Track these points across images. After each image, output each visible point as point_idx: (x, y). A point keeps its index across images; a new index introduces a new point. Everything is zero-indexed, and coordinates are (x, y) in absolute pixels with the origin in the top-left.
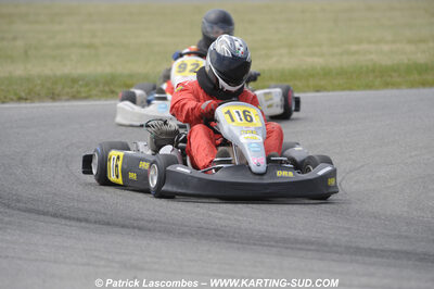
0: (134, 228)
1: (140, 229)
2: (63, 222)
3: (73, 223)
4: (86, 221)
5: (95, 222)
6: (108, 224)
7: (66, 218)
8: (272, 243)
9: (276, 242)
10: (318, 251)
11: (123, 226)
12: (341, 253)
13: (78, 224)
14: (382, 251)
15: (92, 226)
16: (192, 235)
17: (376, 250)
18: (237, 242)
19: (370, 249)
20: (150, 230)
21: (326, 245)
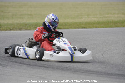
0: (43, 67)
1: (45, 67)
2: (23, 65)
3: (26, 65)
4: (30, 65)
5: (32, 65)
6: (36, 66)
7: (24, 64)
8: (83, 72)
9: (84, 71)
10: (96, 74)
11: (40, 66)
12: (103, 75)
13: (27, 66)
14: (115, 74)
15: (31, 66)
16: (60, 69)
17: (113, 74)
18: (73, 71)
19: (111, 73)
20: (48, 67)
21: (98, 72)
